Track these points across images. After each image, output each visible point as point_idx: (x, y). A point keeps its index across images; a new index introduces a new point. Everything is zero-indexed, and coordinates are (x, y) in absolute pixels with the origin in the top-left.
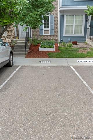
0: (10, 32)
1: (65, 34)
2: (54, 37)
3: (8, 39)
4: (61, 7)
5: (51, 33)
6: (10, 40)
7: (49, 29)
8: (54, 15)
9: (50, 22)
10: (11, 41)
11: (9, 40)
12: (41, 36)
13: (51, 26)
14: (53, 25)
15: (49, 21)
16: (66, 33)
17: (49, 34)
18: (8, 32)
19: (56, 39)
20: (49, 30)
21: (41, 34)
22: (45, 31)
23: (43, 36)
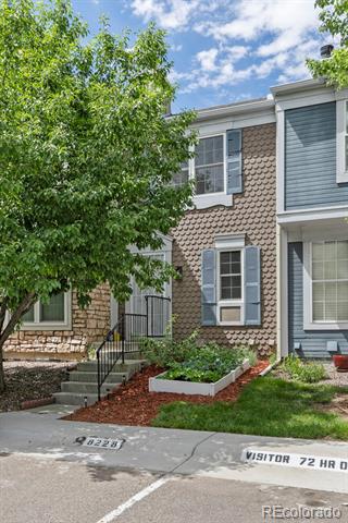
0: (81, 316)
1: (308, 324)
2: (259, 336)
3: (74, 342)
4: (284, 212)
5: (246, 319)
6: (80, 344)
7: (241, 302)
8: (259, 248)
9: (243, 274)
11: (76, 345)
12: (208, 330)
13: (247, 288)
14: (257, 284)
15: (240, 272)
16: (314, 319)
17: (239, 320)
18: (75, 316)
19: (271, 342)
20: (239, 307)
21: (205, 323)
22: (224, 311)
23: (214, 331)
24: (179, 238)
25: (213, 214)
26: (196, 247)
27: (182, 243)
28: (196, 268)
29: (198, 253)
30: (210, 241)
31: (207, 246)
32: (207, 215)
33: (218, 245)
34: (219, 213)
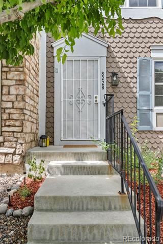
0: (14, 117)
6: (14, 154)
10: (17, 158)
12: (143, 135)
18: (5, 117)
21: (141, 128)
22: (159, 117)
23: (149, 135)
24: (114, 45)
25: (148, 25)
26: (131, 55)
27: (117, 50)
28: (131, 75)
29: (134, 60)
30: (145, 50)
31: (143, 54)
32: (142, 25)
33: (153, 55)
34: (154, 25)
